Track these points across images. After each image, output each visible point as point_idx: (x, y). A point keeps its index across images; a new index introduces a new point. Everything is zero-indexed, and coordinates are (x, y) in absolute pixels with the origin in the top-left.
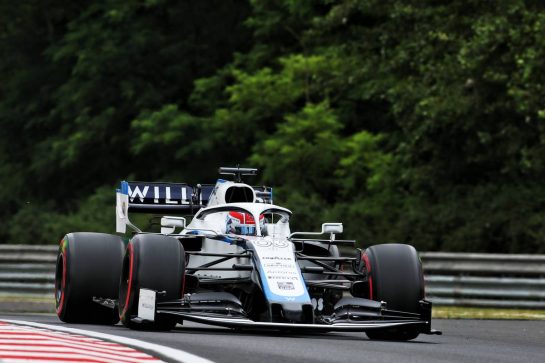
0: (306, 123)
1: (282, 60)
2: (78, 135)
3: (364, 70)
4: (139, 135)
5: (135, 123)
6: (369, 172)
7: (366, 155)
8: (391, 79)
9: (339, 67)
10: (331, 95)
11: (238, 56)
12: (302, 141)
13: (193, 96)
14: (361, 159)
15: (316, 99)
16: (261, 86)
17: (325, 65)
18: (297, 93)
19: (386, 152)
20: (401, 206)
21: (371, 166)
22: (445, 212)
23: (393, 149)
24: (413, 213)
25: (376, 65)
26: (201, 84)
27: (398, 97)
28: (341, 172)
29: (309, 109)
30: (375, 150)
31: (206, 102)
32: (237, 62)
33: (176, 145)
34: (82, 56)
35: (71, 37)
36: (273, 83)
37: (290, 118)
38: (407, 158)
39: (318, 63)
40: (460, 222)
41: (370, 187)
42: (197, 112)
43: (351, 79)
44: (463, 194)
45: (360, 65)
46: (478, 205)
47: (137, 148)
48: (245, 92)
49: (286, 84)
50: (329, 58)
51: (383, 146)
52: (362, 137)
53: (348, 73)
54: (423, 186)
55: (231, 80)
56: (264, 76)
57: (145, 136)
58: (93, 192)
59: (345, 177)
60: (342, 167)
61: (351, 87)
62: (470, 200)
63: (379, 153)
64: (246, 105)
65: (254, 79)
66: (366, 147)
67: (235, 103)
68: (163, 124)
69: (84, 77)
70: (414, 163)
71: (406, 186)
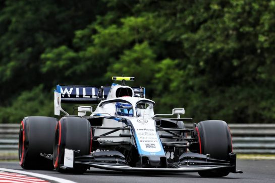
0: (135, 55)
1: (123, 20)
2: (12, 64)
3: (168, 25)
4: (45, 63)
5: (43, 56)
6: (170, 81)
7: (169, 72)
8: (183, 30)
9: (154, 24)
10: (150, 39)
11: (99, 18)
12: (133, 65)
13: (75, 40)
14: (166, 73)
15: (141, 42)
16: (111, 35)
17: (146, 23)
18: (131, 39)
19: (180, 69)
20: (189, 99)
21: (172, 77)
22: (213, 102)
23: (184, 68)
24: (195, 103)
25: (174, 22)
26: (79, 33)
27: (187, 39)
28: (156, 81)
29: (137, 47)
30: (174, 69)
31: (82, 44)
32: (99, 21)
33: (66, 68)
34: (14, 19)
35: (8, 9)
36: (117, 33)
37: (127, 52)
38: (192, 72)
39: (142, 22)
40: (221, 107)
41: (172, 89)
42: (77, 50)
43: (160, 31)
44: (223, 92)
45: (165, 22)
46: (231, 98)
47: (44, 70)
48: (102, 39)
49: (125, 33)
50: (148, 19)
51: (178, 66)
52: (167, 62)
53: (158, 27)
54: (201, 88)
55: (95, 32)
56: (112, 29)
57: (48, 63)
58: (20, 94)
59: (157, 84)
60: (156, 79)
61: (161, 35)
62: (227, 95)
63: (177, 71)
64: (103, 45)
65: (107, 31)
66: (169, 67)
67: (97, 44)
68: (59, 57)
69: (15, 32)
70: (195, 76)
71: (191, 88)
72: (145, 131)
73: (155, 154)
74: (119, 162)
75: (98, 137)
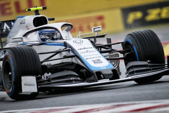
72: (85, 50)
73: (105, 68)
74: (75, 80)
75: (43, 62)
